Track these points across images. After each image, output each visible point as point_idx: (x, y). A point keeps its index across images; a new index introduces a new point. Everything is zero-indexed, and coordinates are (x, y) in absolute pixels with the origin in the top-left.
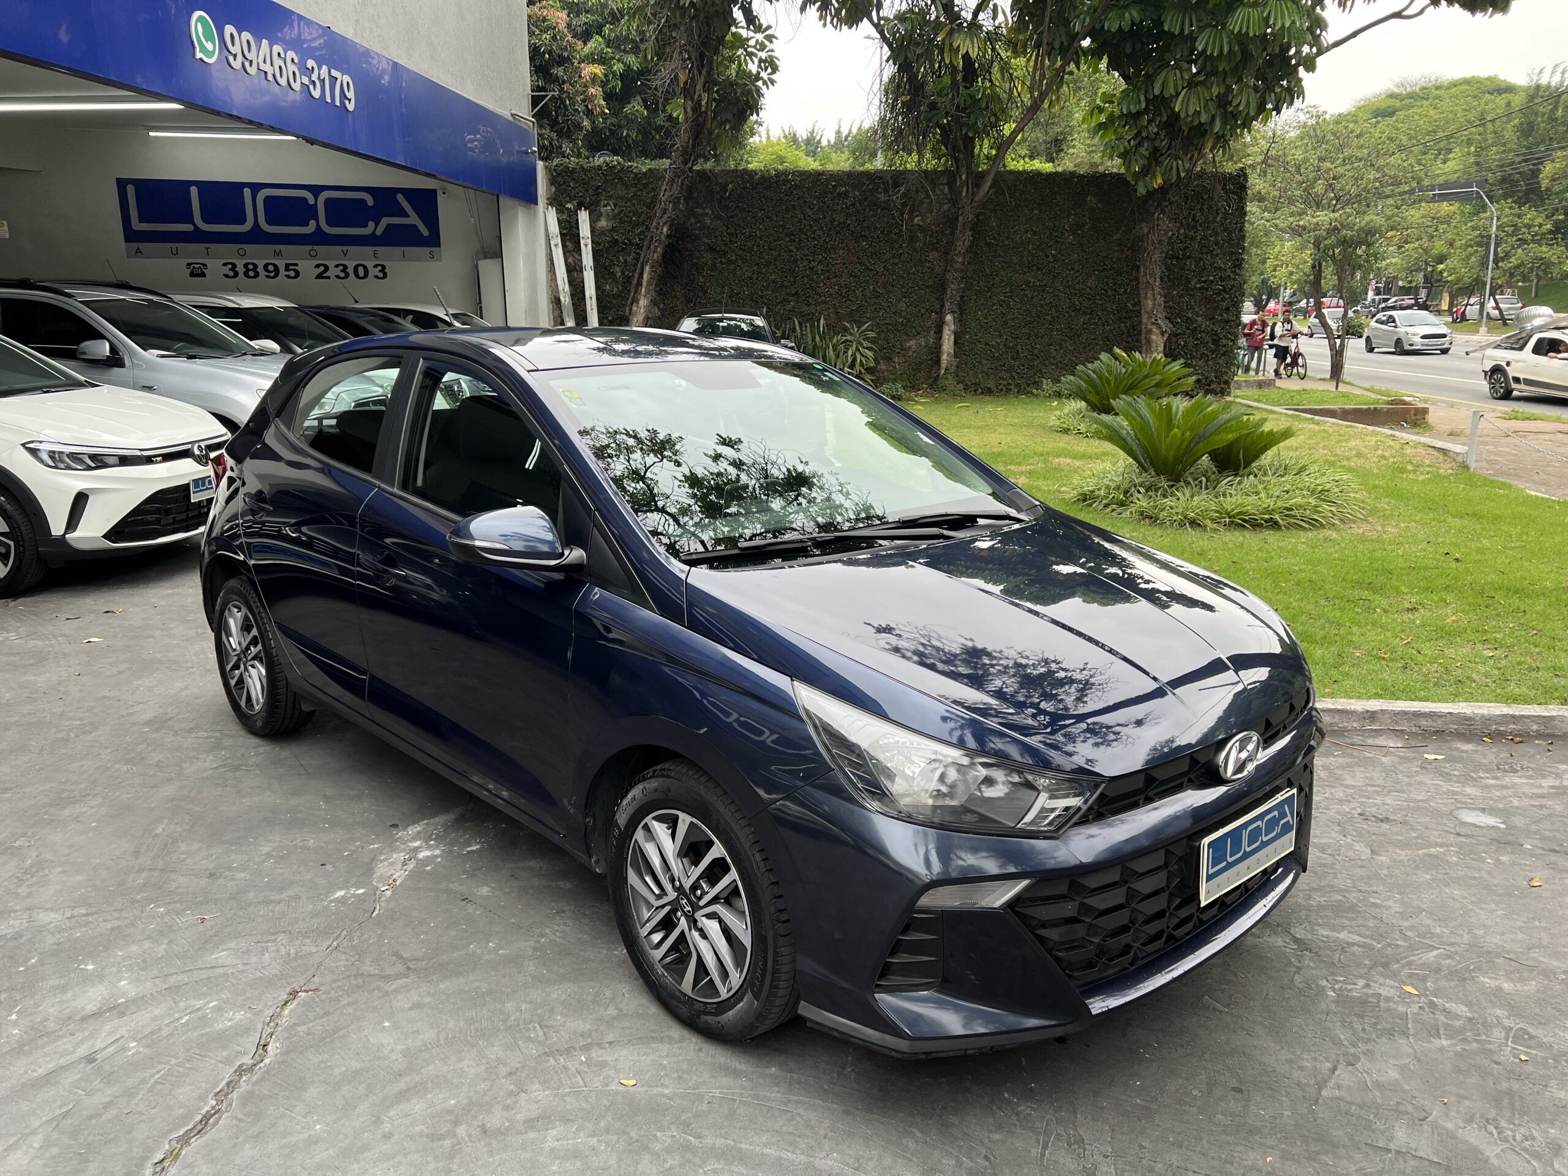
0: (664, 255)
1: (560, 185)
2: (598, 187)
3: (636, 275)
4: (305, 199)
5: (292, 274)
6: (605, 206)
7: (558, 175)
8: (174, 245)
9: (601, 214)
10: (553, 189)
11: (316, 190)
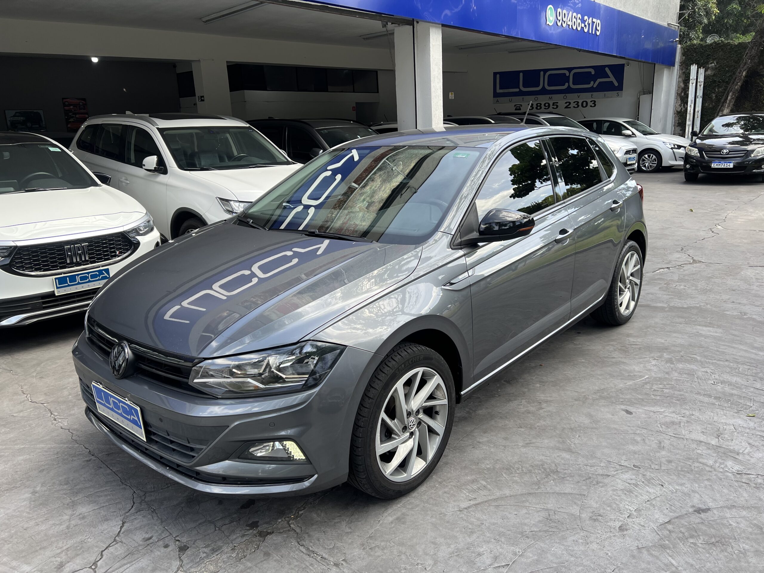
0: (742, 87)
1: (688, 56)
2: (709, 55)
3: (724, 97)
4: (565, 74)
5: (555, 107)
6: (711, 63)
7: (688, 50)
8: (511, 98)
9: (709, 68)
10: (684, 57)
11: (570, 69)
